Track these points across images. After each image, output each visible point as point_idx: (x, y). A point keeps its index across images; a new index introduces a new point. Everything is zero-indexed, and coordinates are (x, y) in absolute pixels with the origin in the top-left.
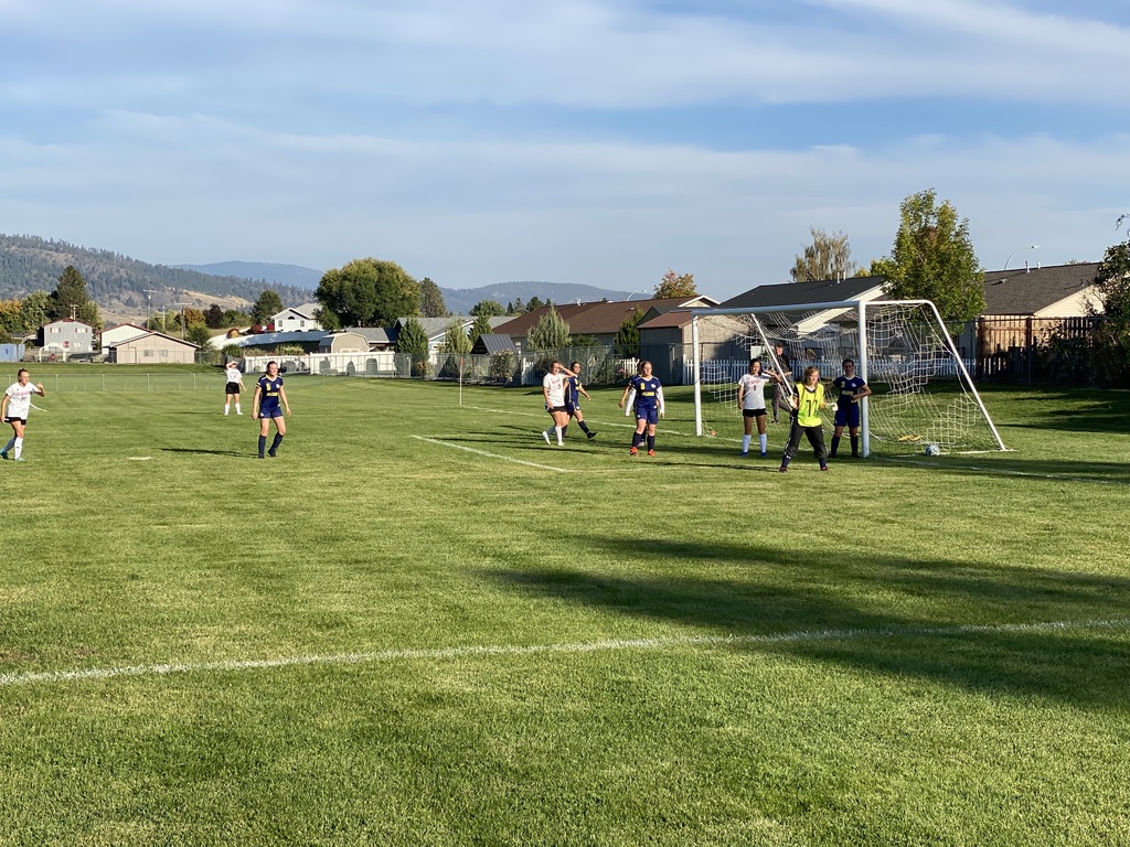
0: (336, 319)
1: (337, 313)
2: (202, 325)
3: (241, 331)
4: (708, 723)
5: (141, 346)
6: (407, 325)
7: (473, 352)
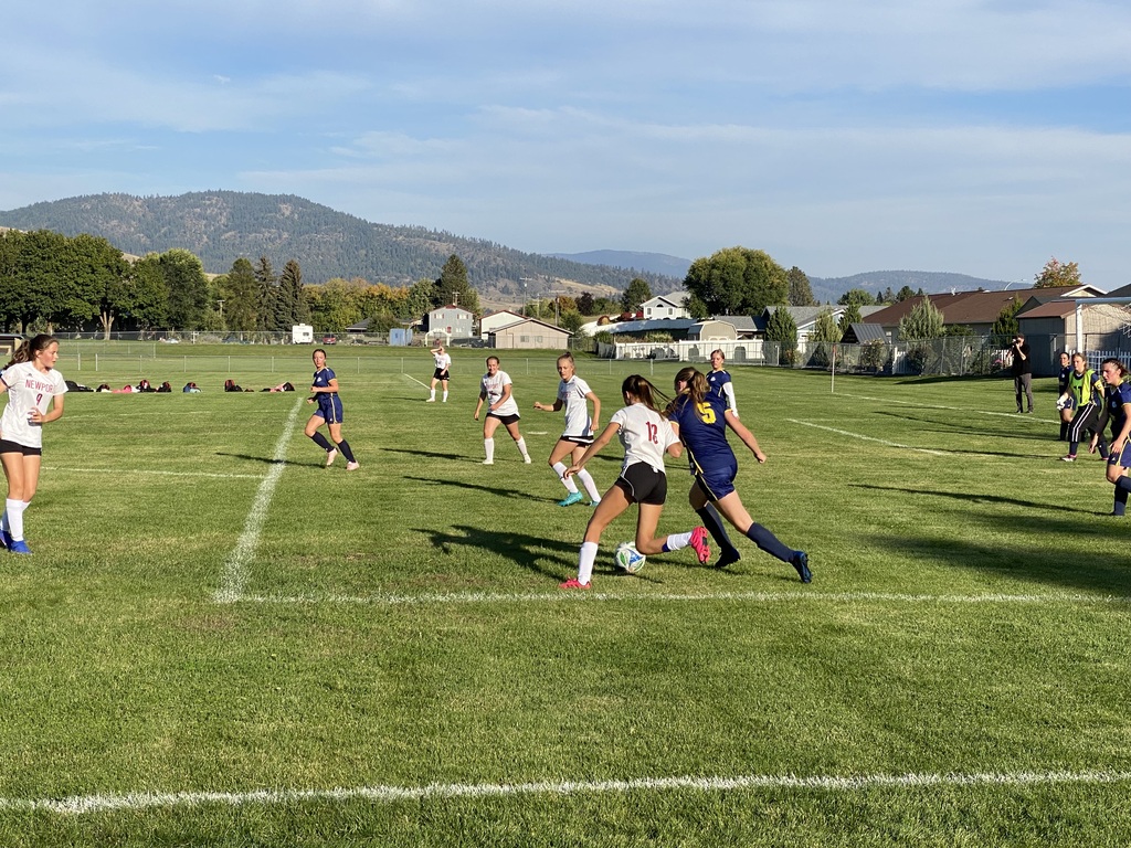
0: (704, 307)
1: (705, 301)
2: (574, 312)
3: (611, 318)
4: (1087, 660)
5: (518, 332)
6: (777, 314)
7: (843, 341)
